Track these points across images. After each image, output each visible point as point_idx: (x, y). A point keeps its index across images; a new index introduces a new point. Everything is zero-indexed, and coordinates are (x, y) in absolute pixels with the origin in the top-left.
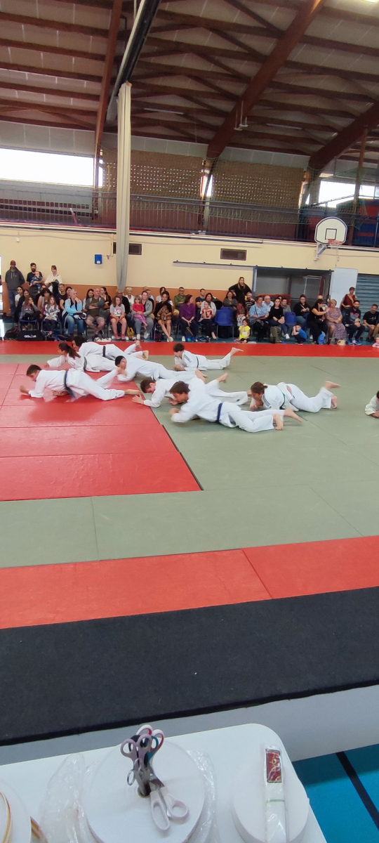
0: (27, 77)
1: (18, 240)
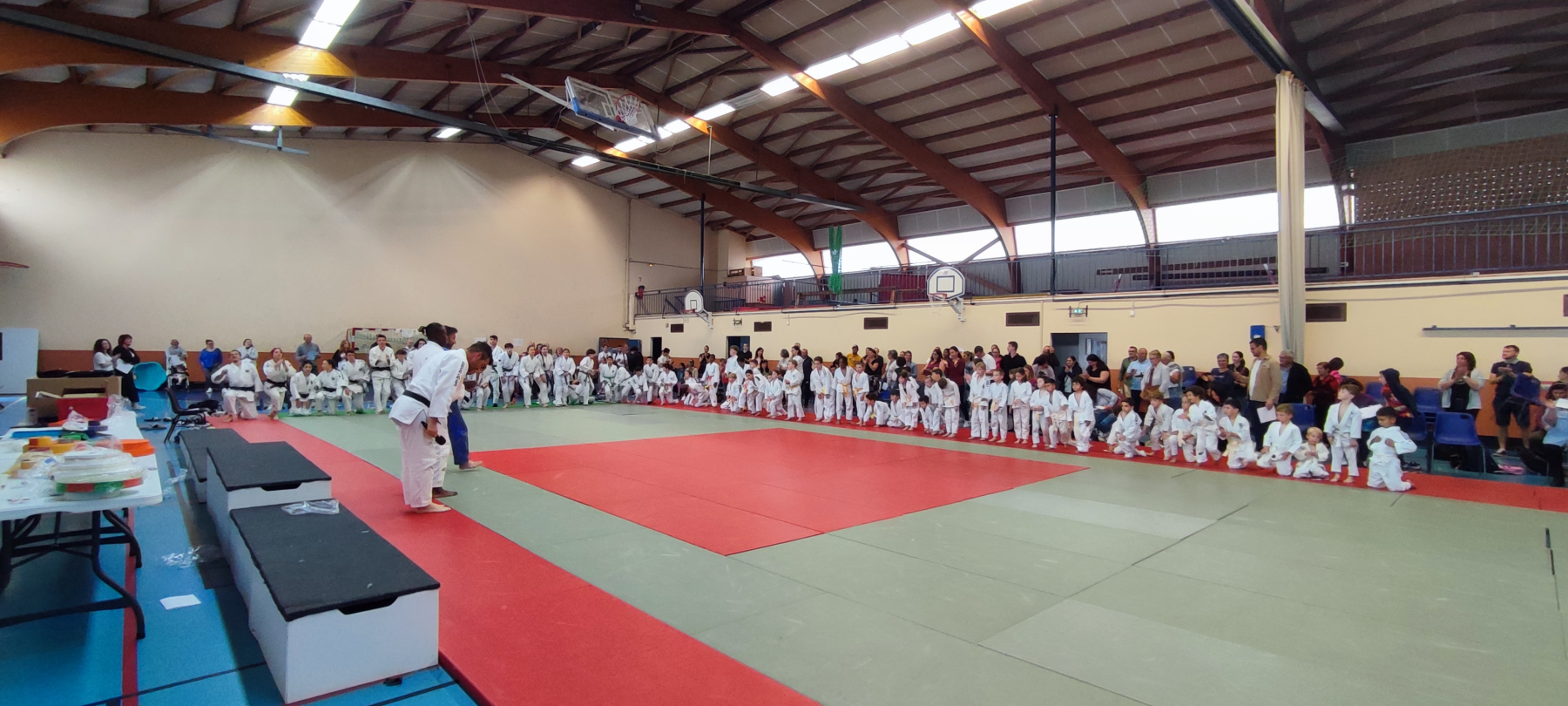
0: (1195, 112)
1: (1132, 312)
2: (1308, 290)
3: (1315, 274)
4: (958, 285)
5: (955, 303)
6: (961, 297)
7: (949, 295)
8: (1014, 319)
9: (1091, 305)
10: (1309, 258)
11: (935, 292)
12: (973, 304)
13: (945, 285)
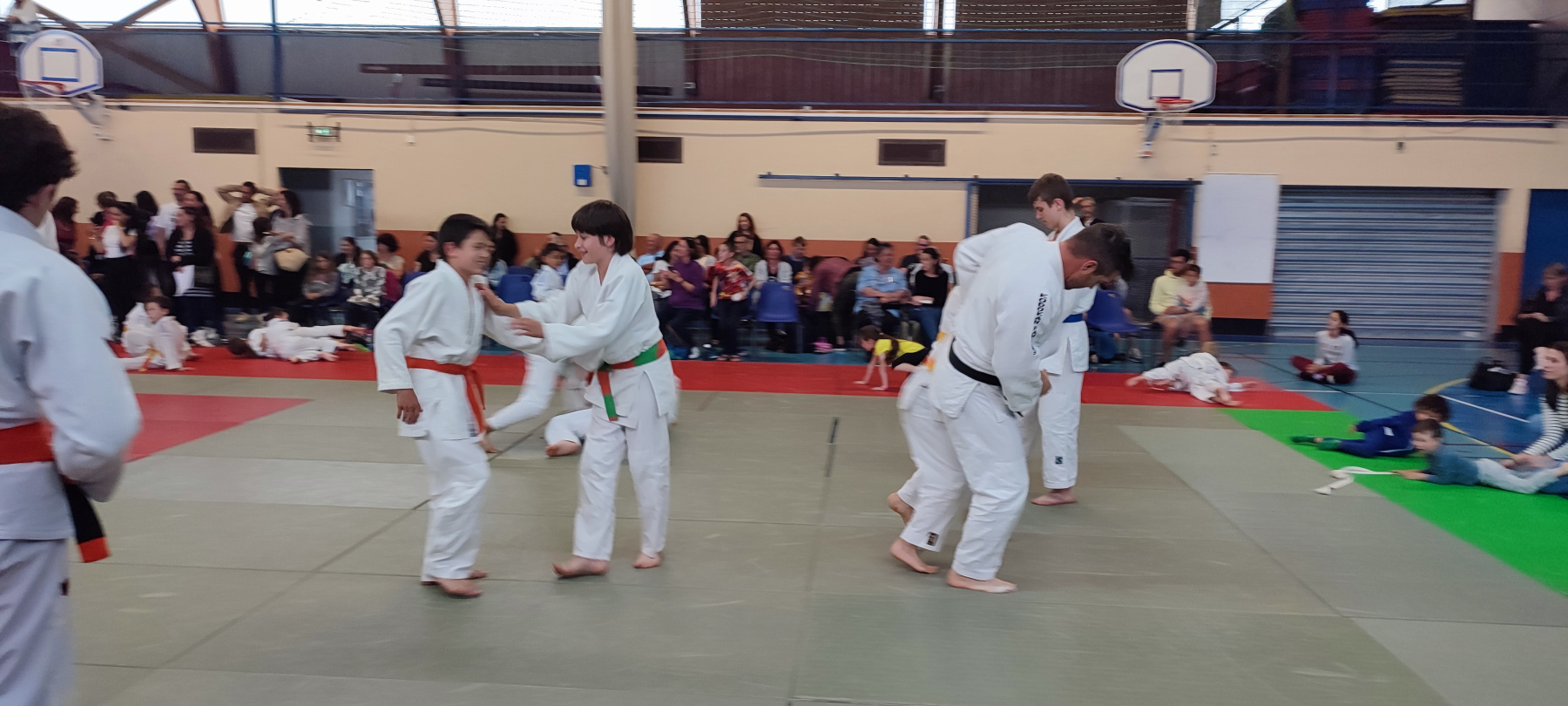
2: (640, 116)
3: (649, 95)
4: (87, 68)
5: (84, 103)
6: (97, 92)
7: (70, 86)
8: (208, 141)
9: (344, 121)
10: (640, 72)
11: (36, 79)
12: (124, 108)
13: (58, 66)
